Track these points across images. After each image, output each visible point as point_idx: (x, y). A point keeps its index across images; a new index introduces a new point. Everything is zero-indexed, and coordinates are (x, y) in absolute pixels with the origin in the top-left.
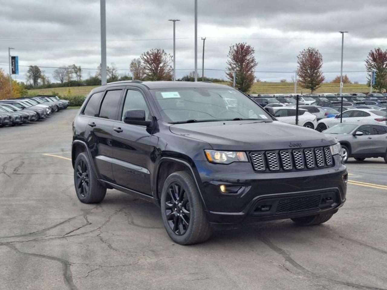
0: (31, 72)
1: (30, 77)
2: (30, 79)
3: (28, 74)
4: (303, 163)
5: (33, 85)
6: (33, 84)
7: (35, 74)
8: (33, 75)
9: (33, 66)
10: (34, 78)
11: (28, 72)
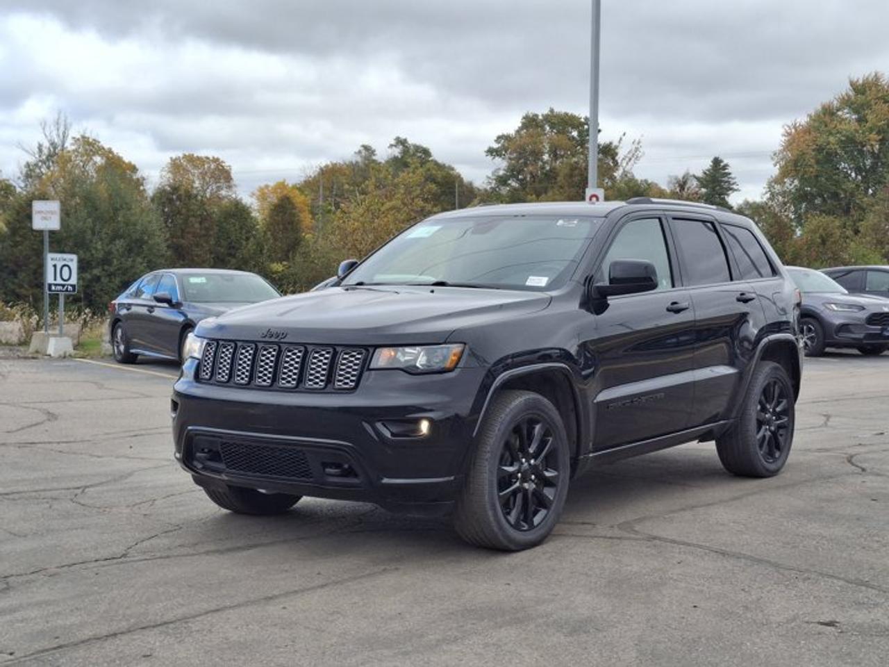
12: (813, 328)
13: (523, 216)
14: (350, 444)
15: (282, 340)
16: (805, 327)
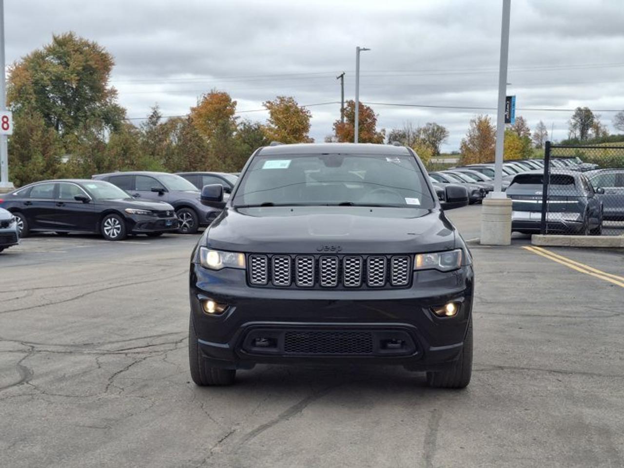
0: (577, 119)
1: (575, 126)
2: (575, 129)
3: (573, 121)
4: (336, 278)
5: (579, 139)
6: (580, 137)
7: (583, 121)
8: (581, 122)
9: (582, 108)
10: (583, 128)
11: (573, 118)
12: (190, 215)
13: (339, 154)
14: (412, 326)
15: (339, 252)
16: (184, 214)
